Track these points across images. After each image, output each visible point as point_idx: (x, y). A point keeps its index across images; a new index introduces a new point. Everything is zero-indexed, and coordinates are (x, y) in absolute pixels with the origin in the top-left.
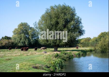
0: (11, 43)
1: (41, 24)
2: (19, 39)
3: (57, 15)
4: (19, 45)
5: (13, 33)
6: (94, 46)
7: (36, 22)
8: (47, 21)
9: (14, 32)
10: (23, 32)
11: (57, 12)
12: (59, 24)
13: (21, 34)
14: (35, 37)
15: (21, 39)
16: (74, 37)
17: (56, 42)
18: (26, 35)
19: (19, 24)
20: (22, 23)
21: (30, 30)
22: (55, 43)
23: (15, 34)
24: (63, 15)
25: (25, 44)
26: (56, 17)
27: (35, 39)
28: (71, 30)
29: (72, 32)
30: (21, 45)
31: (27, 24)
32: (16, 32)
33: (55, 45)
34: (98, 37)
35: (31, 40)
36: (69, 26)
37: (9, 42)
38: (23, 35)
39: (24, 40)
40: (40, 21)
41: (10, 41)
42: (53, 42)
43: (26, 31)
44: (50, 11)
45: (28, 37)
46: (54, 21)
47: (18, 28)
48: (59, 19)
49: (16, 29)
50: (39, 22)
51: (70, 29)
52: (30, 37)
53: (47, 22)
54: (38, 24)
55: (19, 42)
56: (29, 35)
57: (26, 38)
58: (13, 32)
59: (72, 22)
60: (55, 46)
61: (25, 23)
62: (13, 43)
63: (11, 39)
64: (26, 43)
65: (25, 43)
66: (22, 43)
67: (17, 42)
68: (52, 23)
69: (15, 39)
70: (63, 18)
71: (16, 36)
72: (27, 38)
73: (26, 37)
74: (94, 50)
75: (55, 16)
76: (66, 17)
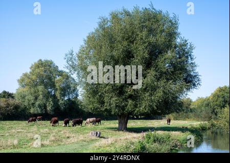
0: (12, 108)
1: (86, 58)
2: (32, 98)
3: (130, 34)
4: (32, 111)
5: (18, 84)
6: (201, 117)
7: (73, 52)
8: (101, 48)
9: (21, 81)
10: (42, 82)
11: (128, 26)
12: (133, 57)
13: (36, 85)
14: (69, 94)
15: (36, 98)
16: (173, 94)
17: (126, 106)
18: (50, 90)
19: (33, 64)
20: (41, 60)
21: (58, 78)
22: (123, 108)
23: (23, 86)
24: (145, 33)
25: (46, 110)
26: (127, 40)
27: (69, 99)
28: (165, 73)
29: (168, 80)
30: (36, 112)
31: (52, 63)
32: (27, 81)
33: (123, 114)
34: (211, 97)
35: (61, 102)
36: (160, 64)
37: (8, 104)
38: (41, 88)
39: (44, 101)
40: (84, 51)
41: (11, 101)
42: (117, 106)
43: (50, 79)
44: (109, 23)
45: (53, 93)
46: (121, 50)
47: (30, 73)
48: (133, 43)
49: (25, 75)
50: (80, 53)
51: (164, 70)
52: (58, 94)
53: (103, 51)
54: (79, 57)
55: (33, 104)
56: (57, 90)
57: (47, 96)
58: (18, 80)
59: (170, 54)
60: (120, 116)
61: (47, 61)
62: (16, 107)
63: (13, 97)
64: (49, 108)
65: (45, 107)
66: (40, 106)
67: (26, 104)
68: (115, 53)
69: (24, 97)
70: (146, 40)
71: (25, 90)
72: (51, 96)
73: (49, 93)
74: (209, 128)
75: (123, 38)
76: (152, 39)
